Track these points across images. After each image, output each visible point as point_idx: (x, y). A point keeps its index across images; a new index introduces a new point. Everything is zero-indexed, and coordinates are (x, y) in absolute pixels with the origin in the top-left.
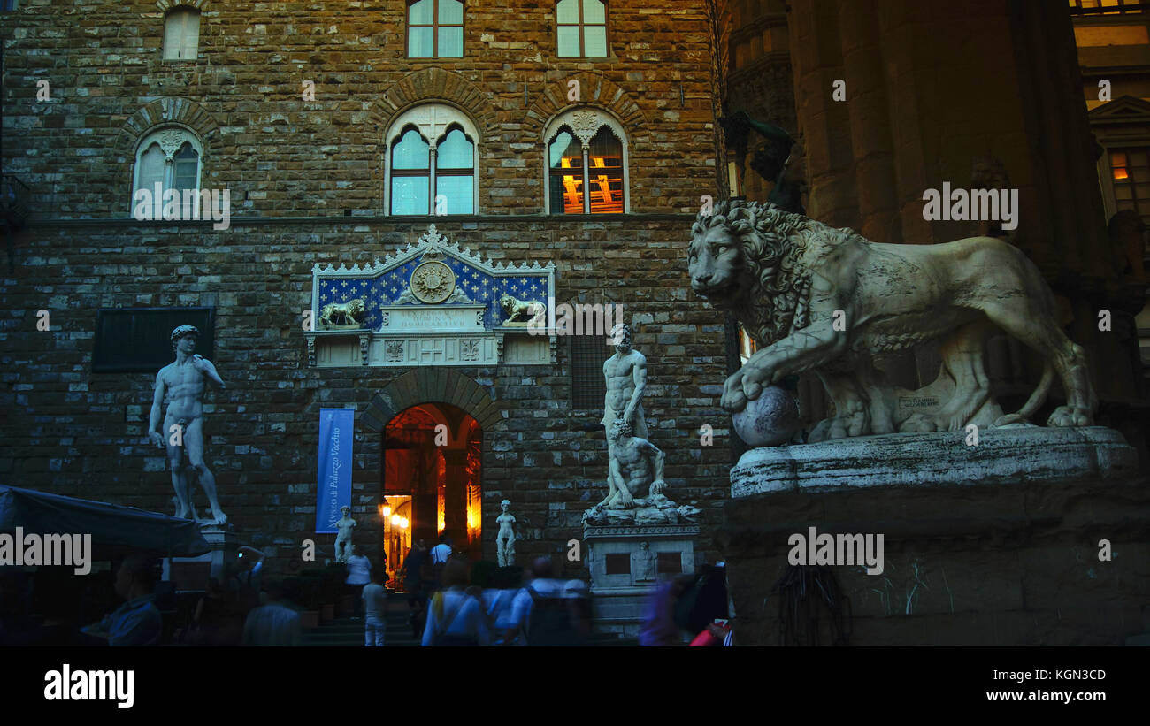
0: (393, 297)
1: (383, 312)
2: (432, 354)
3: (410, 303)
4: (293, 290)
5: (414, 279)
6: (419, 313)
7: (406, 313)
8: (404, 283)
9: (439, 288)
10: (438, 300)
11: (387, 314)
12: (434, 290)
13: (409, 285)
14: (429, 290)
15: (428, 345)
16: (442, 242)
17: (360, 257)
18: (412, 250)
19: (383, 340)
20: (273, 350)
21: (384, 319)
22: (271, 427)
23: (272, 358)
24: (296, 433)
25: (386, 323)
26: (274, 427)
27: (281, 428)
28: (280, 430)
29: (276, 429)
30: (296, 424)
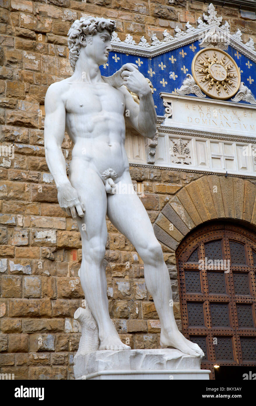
0: (174, 85)
1: (165, 101)
2: (223, 159)
3: (194, 95)
4: (53, 54)
5: (195, 66)
6: (205, 108)
7: (190, 106)
8: (185, 70)
9: (225, 81)
10: (224, 95)
11: (169, 104)
12: (220, 82)
13: (190, 72)
14: (215, 81)
15: (219, 148)
16: (223, 27)
17: (131, 28)
18: (191, 32)
19: (167, 135)
20: (32, 130)
21: (166, 109)
22: (36, 235)
23: (31, 140)
24: (71, 246)
25: (170, 115)
26: (40, 235)
27: (50, 238)
28: (49, 240)
29: (43, 239)
30: (70, 233)
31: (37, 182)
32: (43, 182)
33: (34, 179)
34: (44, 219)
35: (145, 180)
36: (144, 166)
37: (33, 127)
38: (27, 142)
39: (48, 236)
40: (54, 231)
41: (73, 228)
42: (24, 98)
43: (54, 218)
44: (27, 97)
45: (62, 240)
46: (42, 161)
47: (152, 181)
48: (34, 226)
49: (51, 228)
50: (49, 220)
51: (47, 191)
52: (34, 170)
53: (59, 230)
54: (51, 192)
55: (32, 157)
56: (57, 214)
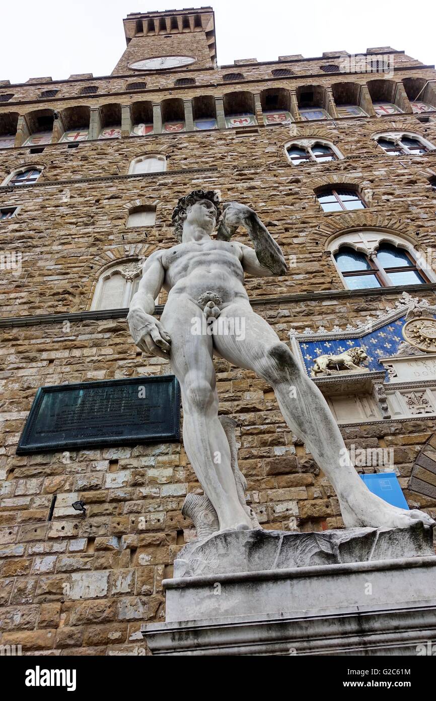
0: (390, 351)
1: (386, 365)
5: (406, 334)
8: (397, 339)
11: (390, 366)
13: (402, 339)
14: (431, 340)
16: (421, 302)
17: (337, 323)
18: (392, 313)
19: (397, 392)
20: (258, 413)
21: (389, 371)
22: (275, 508)
23: (259, 421)
24: (317, 515)
25: (395, 375)
26: (280, 508)
27: (291, 509)
28: (290, 512)
29: (283, 512)
30: (313, 502)
31: (269, 457)
32: (275, 456)
33: (265, 454)
34: (281, 491)
35: (387, 435)
36: (381, 422)
37: (260, 410)
38: (254, 424)
39: (289, 508)
40: (295, 503)
41: (315, 496)
42: (249, 391)
43: (293, 489)
44: (251, 389)
45: (305, 510)
46: (270, 437)
47: (394, 434)
48: (271, 500)
49: (290, 500)
50: (287, 491)
51: (280, 462)
52: (265, 446)
53: (301, 500)
54: (284, 462)
55: (261, 436)
56: (295, 484)
